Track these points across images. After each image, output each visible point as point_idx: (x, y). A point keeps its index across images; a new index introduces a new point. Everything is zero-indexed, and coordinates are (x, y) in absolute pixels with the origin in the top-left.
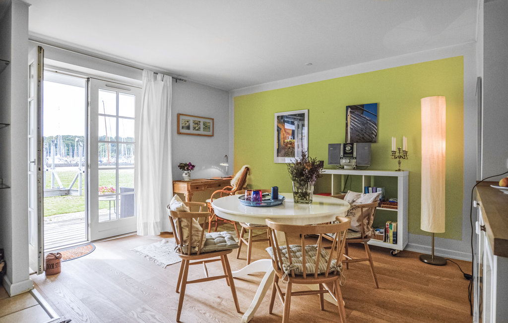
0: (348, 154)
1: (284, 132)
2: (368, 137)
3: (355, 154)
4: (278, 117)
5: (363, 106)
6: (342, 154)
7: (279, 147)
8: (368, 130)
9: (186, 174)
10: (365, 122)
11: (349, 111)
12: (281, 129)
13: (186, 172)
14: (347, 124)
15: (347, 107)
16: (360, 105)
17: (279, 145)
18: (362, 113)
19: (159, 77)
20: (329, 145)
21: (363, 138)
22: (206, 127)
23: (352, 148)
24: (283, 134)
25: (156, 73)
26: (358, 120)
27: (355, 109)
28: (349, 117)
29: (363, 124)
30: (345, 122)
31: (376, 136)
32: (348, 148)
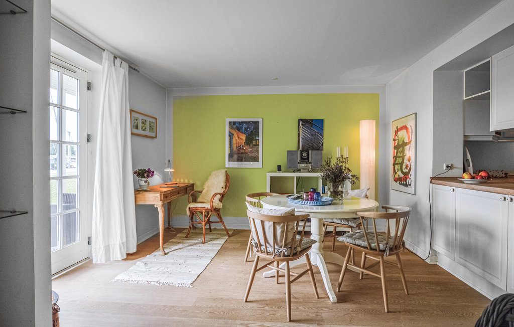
0: (305, 160)
1: (237, 138)
2: (316, 145)
3: (310, 159)
4: (230, 123)
5: (312, 120)
6: (299, 159)
7: (230, 152)
8: (316, 140)
9: (145, 182)
10: (314, 134)
11: (301, 123)
12: (233, 135)
13: (144, 179)
14: (299, 134)
15: (299, 120)
16: (310, 120)
17: (230, 149)
18: (312, 126)
19: (118, 61)
20: (288, 151)
21: (312, 147)
22: (151, 128)
23: (308, 155)
24: (236, 140)
25: (115, 58)
26: (308, 132)
27: (306, 123)
28: (301, 129)
29: (312, 135)
30: (297, 132)
31: (322, 145)
32: (305, 155)
